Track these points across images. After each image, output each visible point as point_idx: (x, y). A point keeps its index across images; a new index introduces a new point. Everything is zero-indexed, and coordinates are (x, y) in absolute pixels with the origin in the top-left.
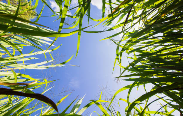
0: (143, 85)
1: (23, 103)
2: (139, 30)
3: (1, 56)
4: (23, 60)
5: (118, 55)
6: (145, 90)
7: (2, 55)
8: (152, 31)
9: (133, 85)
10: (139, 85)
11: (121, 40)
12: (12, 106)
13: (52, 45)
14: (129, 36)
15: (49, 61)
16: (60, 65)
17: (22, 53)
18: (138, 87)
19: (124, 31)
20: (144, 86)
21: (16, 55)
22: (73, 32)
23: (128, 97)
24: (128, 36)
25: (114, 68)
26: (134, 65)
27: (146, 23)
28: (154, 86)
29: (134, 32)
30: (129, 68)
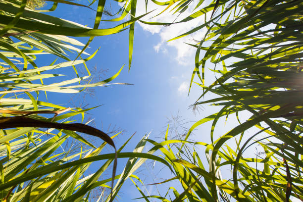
0: (235, 113)
1: (52, 143)
2: (235, 20)
3: (3, 72)
4: (41, 77)
5: (197, 65)
6: (238, 120)
7: (5, 71)
8: (258, 20)
9: (220, 114)
10: (229, 114)
11: (204, 39)
12: (35, 148)
13: (82, 52)
14: (217, 33)
15: (84, 78)
16: (102, 85)
17: (36, 66)
18: (227, 117)
19: (209, 22)
20: (237, 115)
21: (29, 68)
22: (123, 24)
23: (212, 131)
24: (215, 32)
25: (190, 87)
26: (224, 81)
27: (250, 7)
28: (252, 114)
29: (226, 25)
30: (214, 88)
